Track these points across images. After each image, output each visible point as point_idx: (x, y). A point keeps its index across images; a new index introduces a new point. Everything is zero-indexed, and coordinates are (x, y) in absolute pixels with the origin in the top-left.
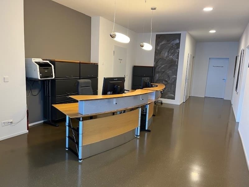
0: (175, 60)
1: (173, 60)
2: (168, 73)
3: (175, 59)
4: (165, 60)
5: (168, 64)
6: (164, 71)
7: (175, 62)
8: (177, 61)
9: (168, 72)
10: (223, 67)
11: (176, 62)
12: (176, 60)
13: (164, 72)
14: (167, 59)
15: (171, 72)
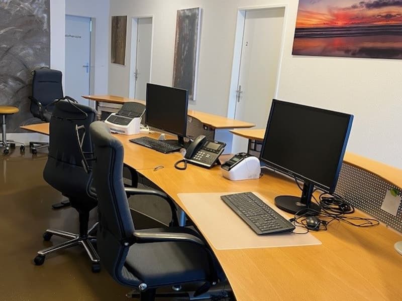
0: (40, 16)
1: (33, 15)
2: (21, 54)
3: (38, 13)
4: (8, 12)
5: (20, 27)
6: (9, 49)
7: (40, 22)
8: (46, 20)
9: (21, 51)
10: (80, 37)
11: (43, 23)
12: (43, 17)
13: (7, 51)
14: (13, 13)
15: (31, 52)
